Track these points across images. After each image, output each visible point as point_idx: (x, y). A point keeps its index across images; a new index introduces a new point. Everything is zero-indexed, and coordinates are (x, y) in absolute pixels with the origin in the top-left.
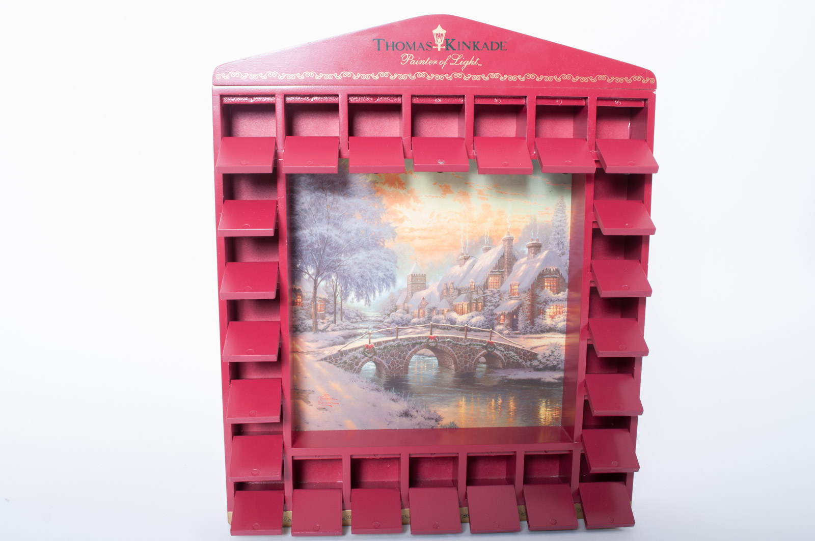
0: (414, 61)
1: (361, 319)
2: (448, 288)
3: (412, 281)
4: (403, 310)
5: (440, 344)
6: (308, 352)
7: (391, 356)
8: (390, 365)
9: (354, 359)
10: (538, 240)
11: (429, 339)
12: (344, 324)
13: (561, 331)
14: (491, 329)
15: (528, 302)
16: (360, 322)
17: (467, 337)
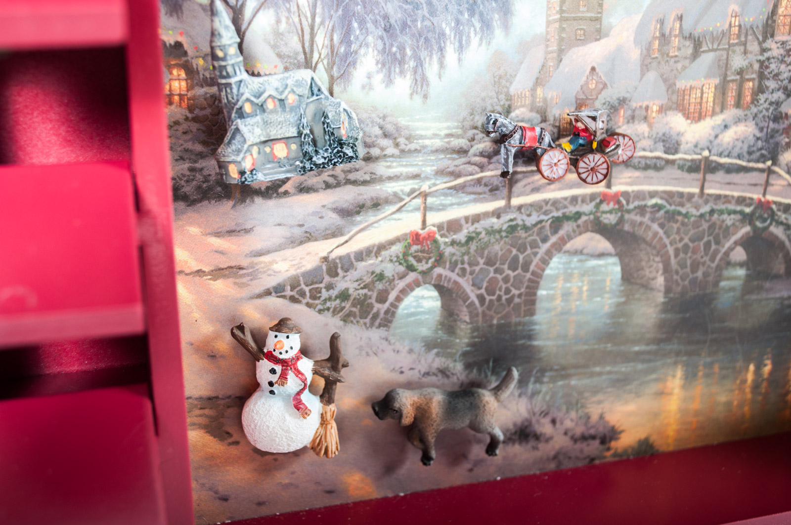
1: (397, 145)
2: (667, 33)
3: (562, 11)
4: (531, 110)
5: (631, 216)
7: (490, 262)
8: (483, 291)
9: (373, 282)
11: (601, 202)
14: (769, 163)
16: (392, 156)
17: (708, 191)
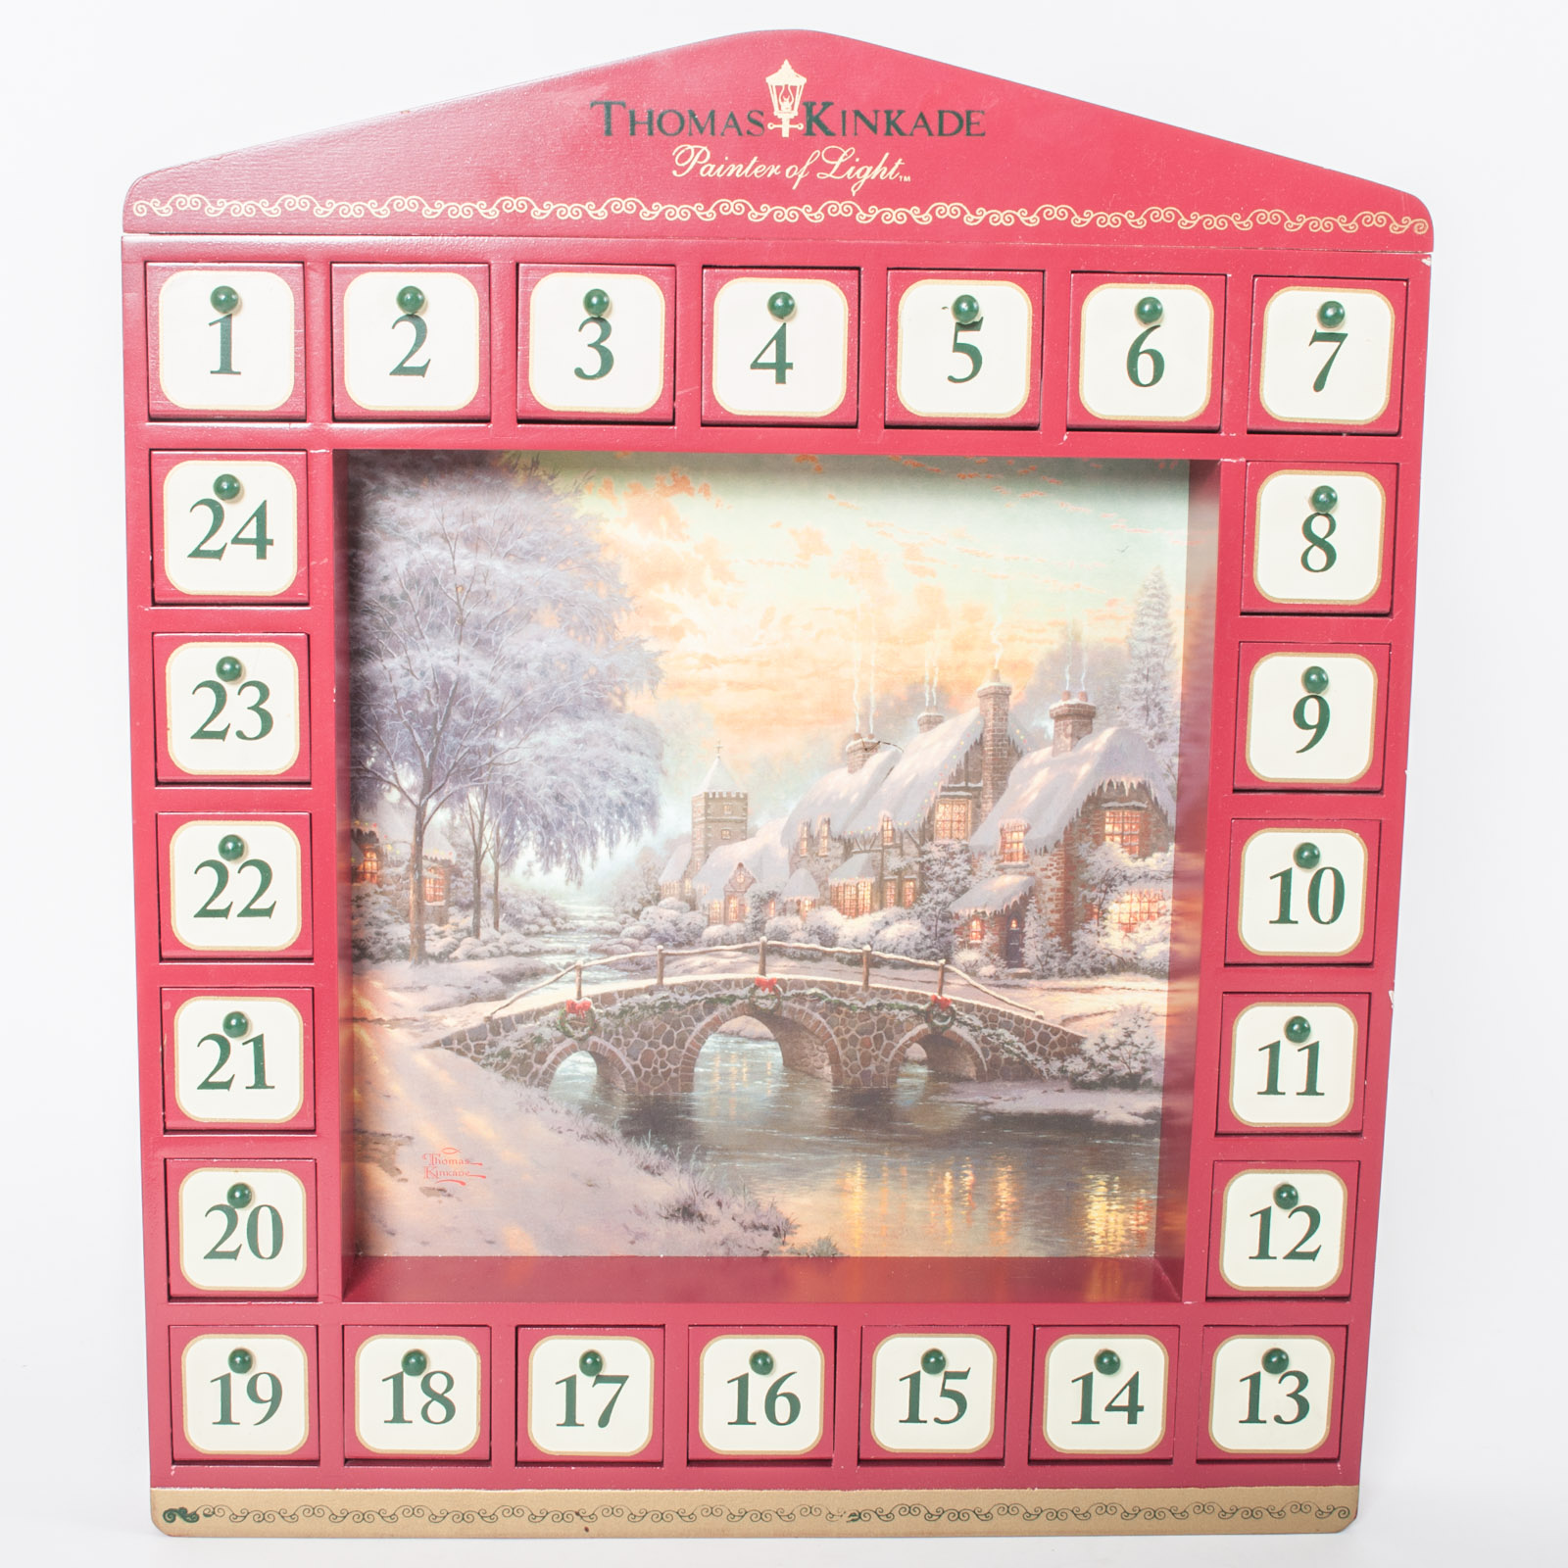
0: (712, 167)
1: (554, 924)
2: (815, 835)
3: (706, 814)
4: (680, 899)
5: (790, 1003)
6: (398, 1020)
7: (644, 1036)
8: (638, 1062)
9: (533, 1044)
10: (1084, 696)
11: (756, 987)
12: (504, 939)
13: (1153, 970)
14: (943, 961)
15: (1055, 883)
16: (550, 933)
17: (871, 985)
